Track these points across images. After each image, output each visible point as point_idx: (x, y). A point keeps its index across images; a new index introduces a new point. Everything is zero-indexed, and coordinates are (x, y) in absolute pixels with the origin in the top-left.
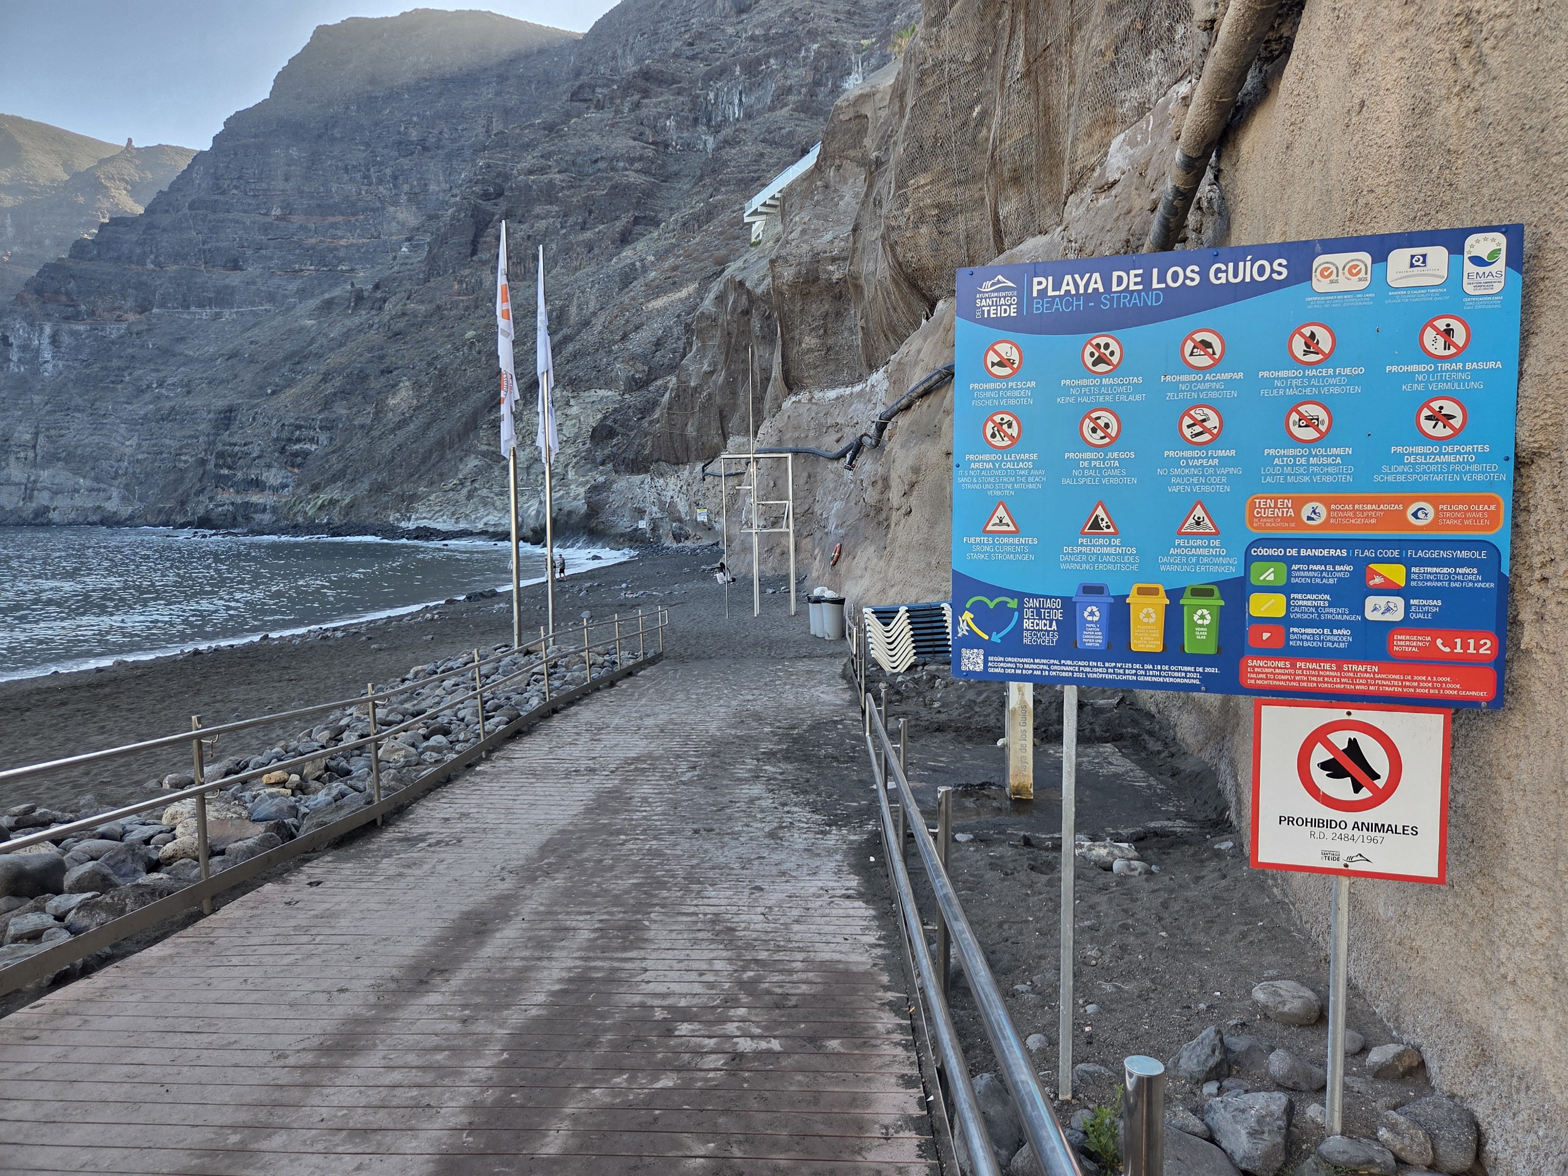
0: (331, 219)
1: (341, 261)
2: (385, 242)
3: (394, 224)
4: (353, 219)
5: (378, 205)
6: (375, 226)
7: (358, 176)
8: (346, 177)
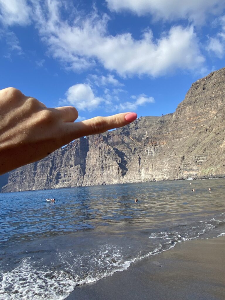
0: (198, 117)
1: (201, 124)
2: (210, 118)
3: (211, 114)
4: (202, 116)
5: (208, 111)
6: (207, 116)
7: (203, 107)
8: (200, 108)
